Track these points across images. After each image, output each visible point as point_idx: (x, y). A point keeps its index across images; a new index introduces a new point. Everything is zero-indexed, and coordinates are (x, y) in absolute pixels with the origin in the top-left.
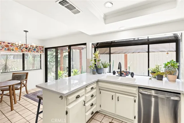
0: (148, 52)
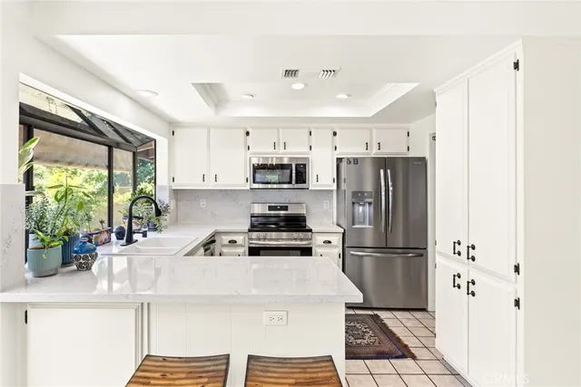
0: (110, 168)
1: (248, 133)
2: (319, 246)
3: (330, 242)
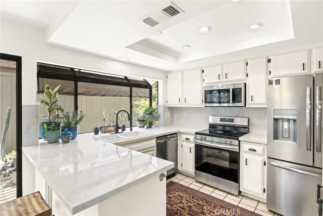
0: (131, 96)
1: (203, 71)
2: (245, 152)
3: (255, 151)
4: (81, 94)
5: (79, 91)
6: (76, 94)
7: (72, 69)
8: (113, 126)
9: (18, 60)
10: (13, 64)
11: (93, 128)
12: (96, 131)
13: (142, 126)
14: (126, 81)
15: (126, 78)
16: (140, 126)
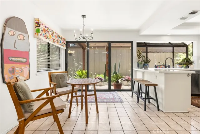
4: (149, 52)
5: (148, 51)
6: (147, 52)
7: (145, 43)
8: (164, 66)
9: (132, 42)
10: (130, 44)
11: (154, 66)
12: (156, 67)
13: (181, 67)
14: (170, 45)
15: (170, 43)
16: (179, 67)
